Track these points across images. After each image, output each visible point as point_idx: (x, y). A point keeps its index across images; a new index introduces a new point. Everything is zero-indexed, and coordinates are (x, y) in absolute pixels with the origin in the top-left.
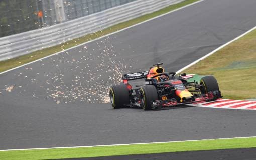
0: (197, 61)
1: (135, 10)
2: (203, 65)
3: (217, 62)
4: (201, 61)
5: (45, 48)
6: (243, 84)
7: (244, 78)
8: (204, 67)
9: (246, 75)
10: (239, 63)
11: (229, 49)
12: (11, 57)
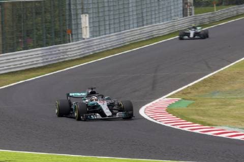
0: (186, 86)
1: (148, 32)
2: (189, 90)
3: (201, 89)
4: (189, 87)
5: (70, 59)
6: (215, 112)
7: (218, 107)
8: (190, 93)
9: (220, 104)
10: (218, 92)
11: (213, 78)
12: (42, 65)
